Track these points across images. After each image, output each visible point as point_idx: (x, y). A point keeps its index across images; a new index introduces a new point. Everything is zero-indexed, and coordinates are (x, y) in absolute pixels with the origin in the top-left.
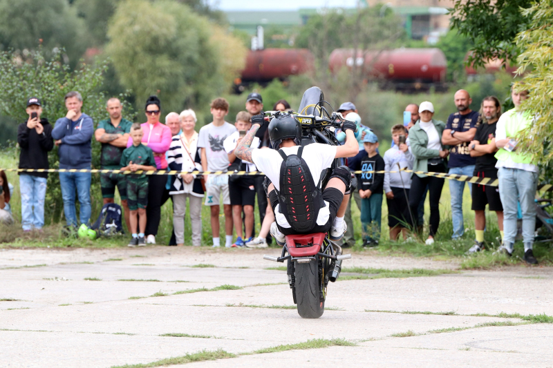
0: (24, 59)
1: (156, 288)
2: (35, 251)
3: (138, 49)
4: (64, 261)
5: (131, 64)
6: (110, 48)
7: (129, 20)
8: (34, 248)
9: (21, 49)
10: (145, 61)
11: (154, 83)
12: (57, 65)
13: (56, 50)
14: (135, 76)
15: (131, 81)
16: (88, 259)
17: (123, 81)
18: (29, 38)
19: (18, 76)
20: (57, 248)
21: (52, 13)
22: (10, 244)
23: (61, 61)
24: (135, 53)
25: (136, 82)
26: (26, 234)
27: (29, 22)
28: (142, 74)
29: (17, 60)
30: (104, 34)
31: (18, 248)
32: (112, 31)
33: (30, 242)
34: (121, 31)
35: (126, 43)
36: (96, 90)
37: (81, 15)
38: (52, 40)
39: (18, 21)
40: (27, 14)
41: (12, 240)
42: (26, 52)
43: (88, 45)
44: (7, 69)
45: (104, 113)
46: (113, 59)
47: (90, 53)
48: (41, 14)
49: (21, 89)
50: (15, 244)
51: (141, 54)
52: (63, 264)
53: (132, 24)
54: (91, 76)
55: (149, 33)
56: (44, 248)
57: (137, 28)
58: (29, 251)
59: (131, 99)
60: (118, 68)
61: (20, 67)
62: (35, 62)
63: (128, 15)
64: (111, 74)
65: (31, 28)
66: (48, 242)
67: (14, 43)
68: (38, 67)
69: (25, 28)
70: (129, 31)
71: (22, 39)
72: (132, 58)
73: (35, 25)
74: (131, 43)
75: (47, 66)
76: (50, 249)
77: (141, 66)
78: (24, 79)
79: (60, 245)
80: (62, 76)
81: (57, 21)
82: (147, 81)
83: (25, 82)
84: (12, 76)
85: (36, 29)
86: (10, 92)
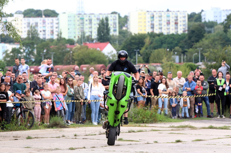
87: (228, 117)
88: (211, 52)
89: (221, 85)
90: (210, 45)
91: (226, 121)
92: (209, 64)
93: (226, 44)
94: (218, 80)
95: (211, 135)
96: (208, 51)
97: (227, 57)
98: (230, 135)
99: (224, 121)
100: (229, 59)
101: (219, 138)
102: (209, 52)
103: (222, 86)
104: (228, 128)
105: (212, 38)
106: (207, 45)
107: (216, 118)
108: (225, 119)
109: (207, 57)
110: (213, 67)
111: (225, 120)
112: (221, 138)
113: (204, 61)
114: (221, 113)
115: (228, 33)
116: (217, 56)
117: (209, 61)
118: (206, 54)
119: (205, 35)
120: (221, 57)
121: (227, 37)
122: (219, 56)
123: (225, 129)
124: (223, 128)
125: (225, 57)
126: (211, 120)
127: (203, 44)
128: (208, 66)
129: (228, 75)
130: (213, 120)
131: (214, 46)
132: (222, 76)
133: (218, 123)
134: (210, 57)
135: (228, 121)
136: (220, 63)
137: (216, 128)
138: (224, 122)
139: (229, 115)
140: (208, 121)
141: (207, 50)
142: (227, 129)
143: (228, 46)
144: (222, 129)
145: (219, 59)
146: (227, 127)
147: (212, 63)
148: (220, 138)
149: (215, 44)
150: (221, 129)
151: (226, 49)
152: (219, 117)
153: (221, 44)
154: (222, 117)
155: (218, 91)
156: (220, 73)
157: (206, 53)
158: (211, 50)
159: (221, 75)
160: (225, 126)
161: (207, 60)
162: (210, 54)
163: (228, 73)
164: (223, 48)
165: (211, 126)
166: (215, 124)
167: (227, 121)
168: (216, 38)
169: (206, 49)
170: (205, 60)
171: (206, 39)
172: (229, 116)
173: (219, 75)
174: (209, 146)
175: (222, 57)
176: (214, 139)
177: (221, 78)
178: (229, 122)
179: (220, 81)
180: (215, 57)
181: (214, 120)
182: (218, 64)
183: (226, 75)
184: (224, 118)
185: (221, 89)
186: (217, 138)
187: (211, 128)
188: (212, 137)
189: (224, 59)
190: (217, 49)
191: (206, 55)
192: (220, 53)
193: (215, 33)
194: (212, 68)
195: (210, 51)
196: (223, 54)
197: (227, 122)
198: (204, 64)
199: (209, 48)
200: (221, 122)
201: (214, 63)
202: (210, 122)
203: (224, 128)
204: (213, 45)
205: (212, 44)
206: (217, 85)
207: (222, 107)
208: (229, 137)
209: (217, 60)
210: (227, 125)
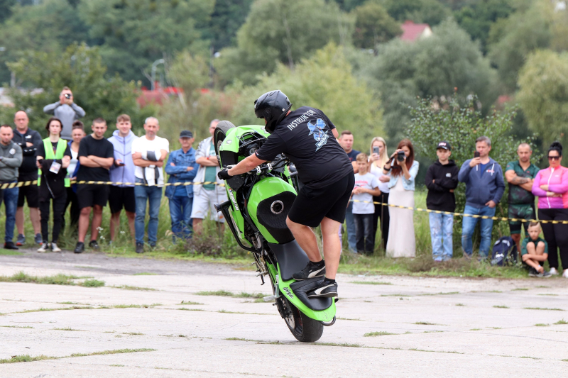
0: (441, 105)
1: (559, 316)
2: (449, 279)
3: (546, 96)
4: (476, 289)
5: (539, 111)
6: (520, 95)
7: (538, 70)
8: (448, 277)
9: (439, 96)
10: (552, 108)
11: (560, 128)
12: (470, 111)
13: (470, 97)
14: (542, 121)
15: (539, 126)
16: (496, 288)
17: (531, 125)
18: (446, 86)
19: (436, 121)
20: (470, 278)
21: (467, 63)
22: (426, 273)
23: (475, 107)
24: (543, 101)
25: (543, 127)
26: (440, 264)
27: (446, 71)
28: (549, 120)
29: (436, 106)
30: (515, 83)
31: (434, 277)
32: (522, 80)
33: (444, 271)
34: (531, 80)
35: (534, 91)
36: (506, 134)
37: (494, 66)
38: (467, 88)
39: (436, 70)
40: (445, 64)
41: (428, 269)
42: (443, 99)
43: (499, 93)
44: (425, 115)
45: (513, 155)
46: (522, 106)
47: (502, 100)
48: (457, 64)
49: (438, 133)
50: (431, 273)
51: (549, 101)
52: (474, 292)
53: (540, 74)
54: (501, 121)
55: (556, 82)
56: (457, 277)
57: (545, 77)
58: (444, 280)
59: (538, 143)
60: (527, 114)
61: (437, 113)
62: (451, 108)
63: (537, 65)
64: (520, 119)
65: (448, 77)
66: (460, 271)
67: (433, 90)
68: (454, 113)
69: (442, 77)
70: (537, 80)
71: (440, 87)
72: (540, 105)
73: (452, 74)
74: (539, 91)
75: (461, 112)
76: (464, 278)
77: (548, 113)
78: (441, 123)
79: (472, 275)
80: (474, 121)
81: (470, 71)
82: (554, 126)
83: (441, 126)
84: (430, 121)
85: (453, 79)
86: (428, 135)
87: (69, 250)
88: (30, 60)
89: (57, 157)
90: (27, 40)
91: (64, 261)
92: (23, 93)
93: (75, 39)
94: (47, 143)
95: (21, 300)
96: (20, 57)
97: (76, 77)
98: (73, 301)
99: (60, 261)
100: (80, 81)
101: (41, 310)
102: (23, 60)
103: (59, 161)
104: (68, 281)
105: (36, 19)
106: (19, 40)
107: (34, 253)
108: (63, 255)
109: (19, 74)
110: (34, 102)
111: (61, 257)
112: (49, 308)
113: (10, 85)
114: (50, 237)
115: (80, 7)
116: (47, 73)
117: (23, 85)
118: (16, 65)
119: (13, 8)
120: (57, 75)
121: (77, 19)
122: (53, 73)
123: (61, 283)
124: (54, 281)
125: (70, 74)
126: (23, 257)
127: (8, 36)
128: (19, 100)
129: (78, 131)
130: (26, 257)
131: (40, 44)
132: (60, 132)
133: (42, 266)
134: (25, 73)
135: (72, 262)
136: (54, 91)
137: (34, 280)
138: (57, 264)
139: (72, 243)
140: (13, 259)
141: (20, 53)
142: (65, 284)
143: (79, 45)
144: (54, 283)
145: (53, 81)
146: (67, 278)
147: (30, 91)
148: (44, 310)
149: (43, 38)
150: (49, 283)
151: (72, 54)
152: (41, 250)
153: (59, 37)
154: (52, 248)
155: (48, 176)
156: (54, 123)
157: (16, 61)
158: (31, 53)
159: (58, 129)
160: (60, 276)
161: (16, 81)
162: (26, 66)
163: (77, 125)
164: (64, 50)
165: (21, 274)
166: (31, 268)
167: (69, 262)
168: (46, 19)
169: (17, 49)
170: (13, 82)
171: (18, 21)
172: (74, 245)
173: (52, 129)
174: (13, 331)
175: (60, 74)
176: (29, 311)
177: (58, 136)
178: (73, 265)
179: (55, 145)
180: (42, 75)
181: (31, 257)
182: (47, 96)
183: (74, 129)
184: (58, 252)
185: (55, 170)
186: (38, 308)
187: (21, 279)
188: (21, 306)
189: (67, 83)
190: (47, 51)
191: (16, 69)
192: (55, 64)
193: (44, 6)
194: (32, 105)
195: (26, 55)
196: (63, 67)
197: (68, 264)
198: (9, 95)
199: (23, 47)
200: (49, 262)
201: (39, 91)
202: (20, 262)
203: (58, 280)
204: (38, 39)
205: (32, 37)
206: (44, 155)
207: (55, 221)
208: (72, 305)
209: (45, 84)
210: (67, 273)
